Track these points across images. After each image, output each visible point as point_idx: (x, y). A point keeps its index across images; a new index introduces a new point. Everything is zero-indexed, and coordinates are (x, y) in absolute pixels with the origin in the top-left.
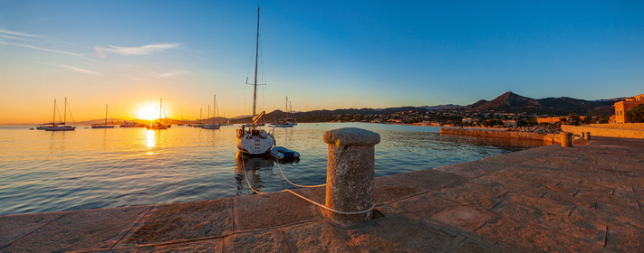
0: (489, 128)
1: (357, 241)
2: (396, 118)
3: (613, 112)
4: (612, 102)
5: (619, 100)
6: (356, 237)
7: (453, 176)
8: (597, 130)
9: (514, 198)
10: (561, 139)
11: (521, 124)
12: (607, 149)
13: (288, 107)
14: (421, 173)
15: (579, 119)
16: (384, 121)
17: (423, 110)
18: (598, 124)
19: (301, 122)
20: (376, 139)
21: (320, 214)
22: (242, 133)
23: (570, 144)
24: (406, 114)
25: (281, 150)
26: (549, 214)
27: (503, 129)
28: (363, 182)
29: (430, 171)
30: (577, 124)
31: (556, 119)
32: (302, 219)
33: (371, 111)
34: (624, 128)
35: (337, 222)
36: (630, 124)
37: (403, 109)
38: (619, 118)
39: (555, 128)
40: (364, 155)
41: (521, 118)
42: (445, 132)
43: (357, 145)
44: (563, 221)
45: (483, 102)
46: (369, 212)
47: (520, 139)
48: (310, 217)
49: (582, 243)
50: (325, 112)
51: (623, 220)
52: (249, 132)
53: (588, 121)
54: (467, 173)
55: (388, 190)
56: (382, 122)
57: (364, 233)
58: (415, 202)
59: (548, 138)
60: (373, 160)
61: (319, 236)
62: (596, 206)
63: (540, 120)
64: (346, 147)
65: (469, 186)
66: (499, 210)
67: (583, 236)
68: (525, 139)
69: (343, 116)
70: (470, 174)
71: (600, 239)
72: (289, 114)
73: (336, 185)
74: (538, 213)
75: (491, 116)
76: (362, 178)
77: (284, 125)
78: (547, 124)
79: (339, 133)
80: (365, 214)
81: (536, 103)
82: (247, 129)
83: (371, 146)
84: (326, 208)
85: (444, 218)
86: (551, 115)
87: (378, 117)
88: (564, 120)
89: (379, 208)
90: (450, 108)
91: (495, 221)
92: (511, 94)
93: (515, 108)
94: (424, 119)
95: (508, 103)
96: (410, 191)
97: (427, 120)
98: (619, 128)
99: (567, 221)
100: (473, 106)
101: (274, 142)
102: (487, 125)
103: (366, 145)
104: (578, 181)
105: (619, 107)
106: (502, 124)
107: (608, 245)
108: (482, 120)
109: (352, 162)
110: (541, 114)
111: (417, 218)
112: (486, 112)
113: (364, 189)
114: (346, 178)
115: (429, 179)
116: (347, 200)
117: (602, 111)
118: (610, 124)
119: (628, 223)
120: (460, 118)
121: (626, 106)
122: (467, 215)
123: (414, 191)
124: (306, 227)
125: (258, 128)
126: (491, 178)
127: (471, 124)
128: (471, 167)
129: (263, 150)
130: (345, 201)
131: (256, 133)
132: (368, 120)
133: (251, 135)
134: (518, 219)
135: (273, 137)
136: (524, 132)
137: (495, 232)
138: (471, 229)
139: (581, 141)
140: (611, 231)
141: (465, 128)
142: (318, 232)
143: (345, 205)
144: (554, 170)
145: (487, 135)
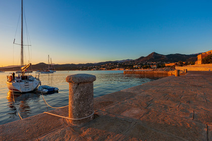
0: (145, 70)
1: (85, 133)
2: (104, 67)
3: (197, 60)
4: (196, 55)
5: (200, 54)
6: (85, 131)
7: (130, 93)
8: (190, 68)
9: (156, 101)
10: (175, 73)
11: (159, 67)
12: (194, 76)
13: (50, 62)
14: (115, 94)
15: (182, 64)
16: (98, 69)
17: (116, 63)
18: (190, 65)
19: (58, 70)
20: (94, 78)
21: (66, 123)
22: (12, 78)
23: (179, 75)
24: (108, 65)
25: (45, 87)
26: (170, 107)
27: (151, 70)
28: (88, 101)
29: (120, 92)
30: (182, 66)
31: (173, 64)
32: (54, 129)
33: (91, 64)
34: (201, 67)
35: (75, 125)
36: (203, 65)
37: (107, 62)
38: (199, 62)
39: (173, 68)
40: (88, 87)
41: (159, 64)
42: (126, 73)
43: (84, 82)
44: (176, 110)
45: (142, 58)
46: (92, 116)
47: (158, 74)
48: (59, 126)
49: (184, 119)
50: (73, 65)
51: (200, 107)
52: (19, 77)
53: (186, 64)
54: (135, 91)
55: (100, 104)
56: (97, 70)
57: (89, 127)
58: (113, 108)
59: (170, 73)
60: (93, 89)
61: (64, 136)
62: (189, 102)
63: (166, 65)
64: (78, 84)
65: (136, 97)
66: (149, 107)
67: (184, 116)
68: (160, 74)
69: (83, 67)
70: (136, 92)
71: (191, 117)
72: (50, 65)
73: (74, 104)
74: (166, 107)
75: (146, 64)
76: (87, 99)
77: (47, 72)
78: (169, 66)
79: (75, 77)
80: (90, 117)
81: (165, 57)
82: (17, 75)
83: (92, 82)
84: (69, 118)
85: (126, 114)
86: (171, 63)
87: (95, 67)
88: (177, 64)
89: (97, 113)
90: (128, 61)
91: (148, 113)
92: (154, 53)
93: (156, 59)
94: (117, 67)
95: (153, 58)
96: (111, 103)
97: (118, 67)
98: (199, 67)
99: (177, 109)
100: (138, 60)
101: (40, 83)
102: (144, 68)
103: (89, 82)
104: (182, 91)
105: (199, 57)
106: (150, 67)
107: (194, 120)
108: (142, 66)
109: (82, 92)
110: (167, 62)
111: (114, 116)
112: (144, 62)
113: (89, 105)
114: (79, 100)
115: (119, 96)
116: (80, 112)
117: (192, 59)
118: (195, 65)
119: (202, 109)
120: (132, 66)
121: (202, 56)
122: (136, 111)
123: (113, 103)
124: (56, 133)
125: (26, 74)
126: (146, 93)
127: (137, 68)
128: (137, 88)
129: (31, 88)
130: (79, 113)
131: (24, 78)
132: (90, 69)
133: (20, 79)
134: (158, 111)
135: (38, 80)
136: (160, 71)
137: (148, 118)
138: (138, 118)
139: (183, 73)
140: (195, 113)
141: (135, 70)
142: (64, 133)
143: (79, 115)
144: (172, 87)
145: (144, 73)
